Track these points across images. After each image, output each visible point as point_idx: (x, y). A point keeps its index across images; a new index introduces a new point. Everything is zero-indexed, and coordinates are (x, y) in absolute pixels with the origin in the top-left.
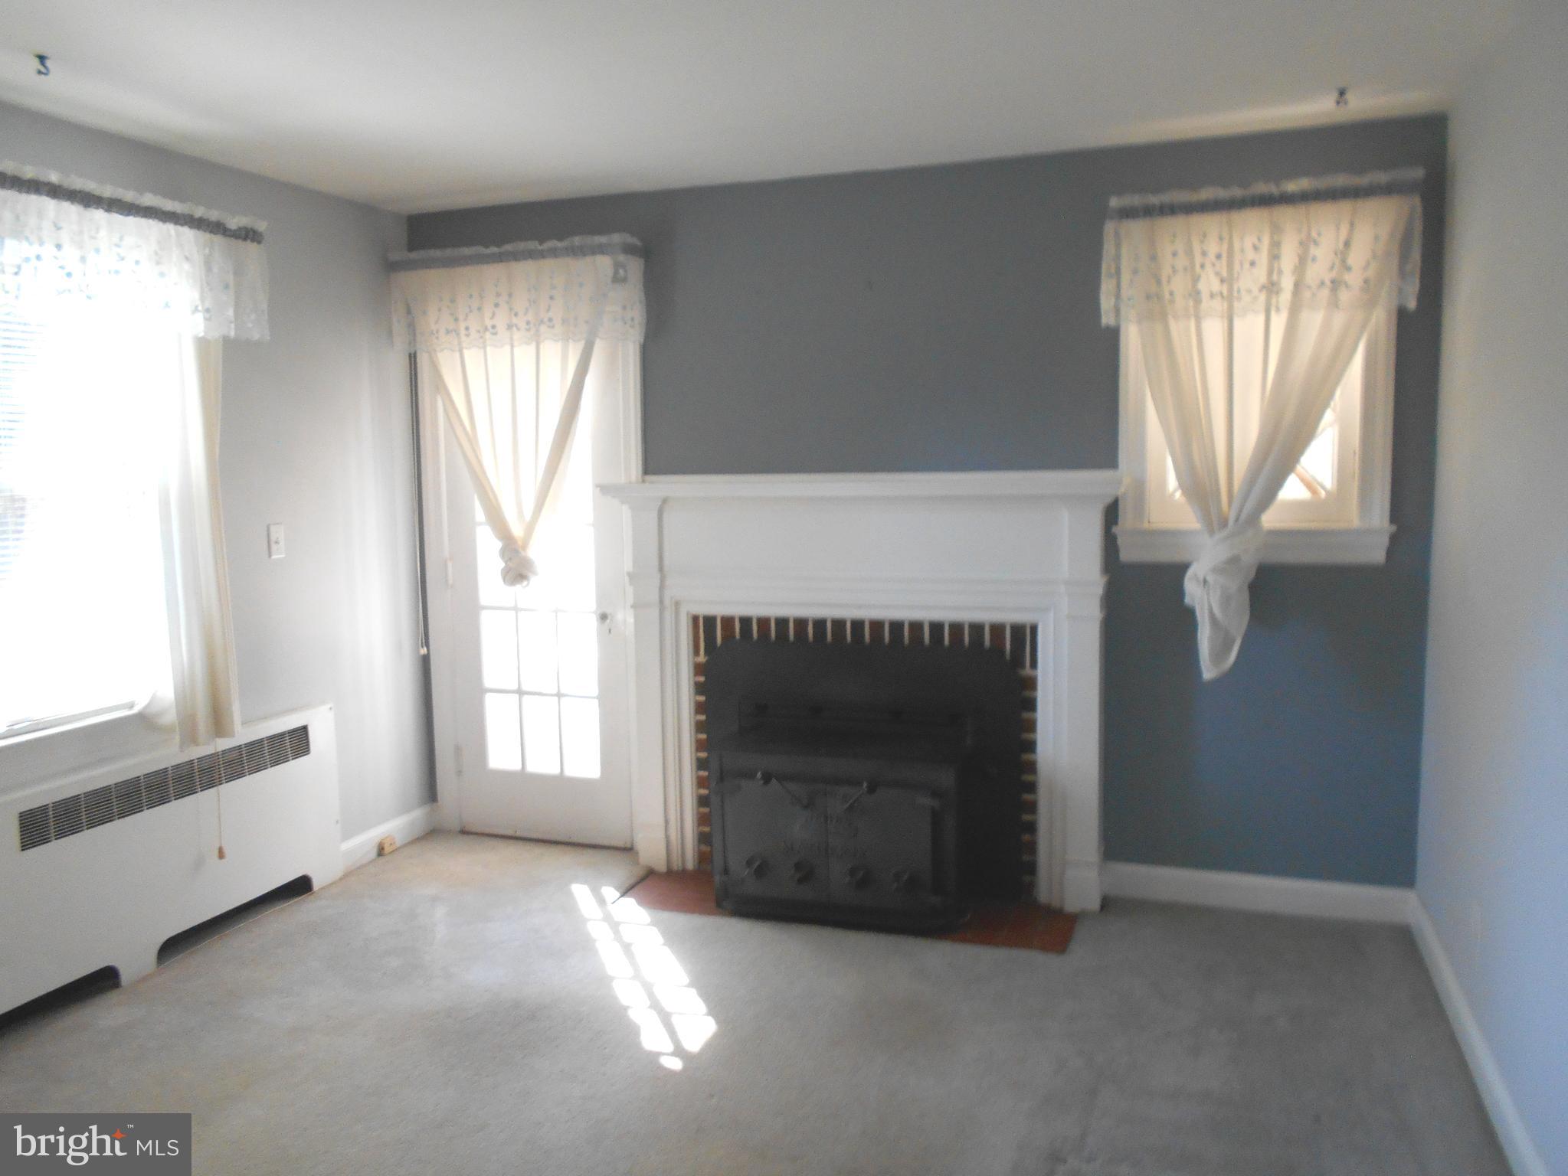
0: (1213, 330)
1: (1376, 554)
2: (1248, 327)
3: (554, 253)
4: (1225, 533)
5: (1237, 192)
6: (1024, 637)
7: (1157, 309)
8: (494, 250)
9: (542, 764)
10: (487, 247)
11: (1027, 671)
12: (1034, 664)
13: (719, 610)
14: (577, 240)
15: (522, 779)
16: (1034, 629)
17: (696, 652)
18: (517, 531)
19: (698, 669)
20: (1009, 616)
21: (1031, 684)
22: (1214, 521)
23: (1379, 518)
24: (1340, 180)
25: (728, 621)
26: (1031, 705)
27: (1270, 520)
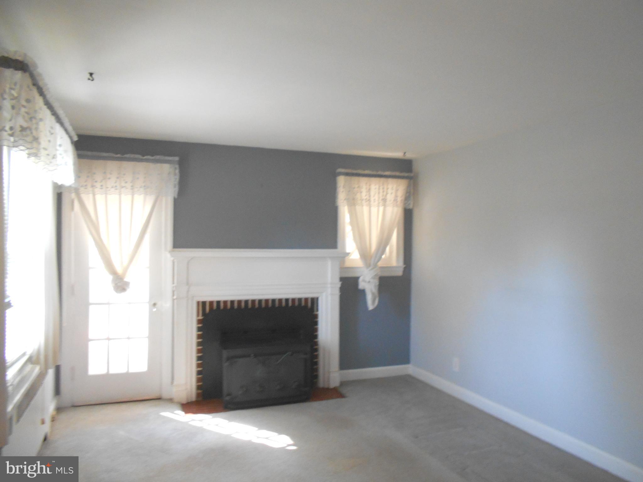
0: (365, 209)
1: (400, 273)
2: (374, 210)
3: (147, 161)
4: (370, 268)
5: (375, 173)
6: (314, 301)
7: (352, 202)
8: (119, 155)
9: (117, 368)
10: (117, 154)
11: (315, 313)
12: (317, 310)
13: (208, 299)
14: (158, 157)
15: (107, 377)
16: (317, 299)
17: (198, 315)
18: (119, 270)
19: (199, 322)
20: (310, 296)
21: (316, 316)
22: (368, 265)
23: (401, 264)
24: (398, 174)
25: (211, 303)
26: (316, 323)
27: (380, 264)
